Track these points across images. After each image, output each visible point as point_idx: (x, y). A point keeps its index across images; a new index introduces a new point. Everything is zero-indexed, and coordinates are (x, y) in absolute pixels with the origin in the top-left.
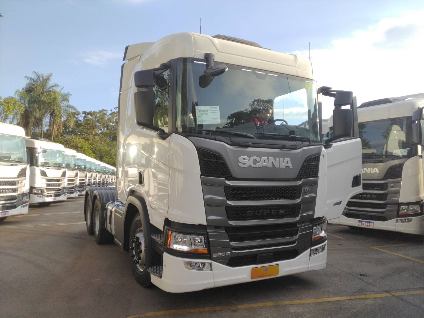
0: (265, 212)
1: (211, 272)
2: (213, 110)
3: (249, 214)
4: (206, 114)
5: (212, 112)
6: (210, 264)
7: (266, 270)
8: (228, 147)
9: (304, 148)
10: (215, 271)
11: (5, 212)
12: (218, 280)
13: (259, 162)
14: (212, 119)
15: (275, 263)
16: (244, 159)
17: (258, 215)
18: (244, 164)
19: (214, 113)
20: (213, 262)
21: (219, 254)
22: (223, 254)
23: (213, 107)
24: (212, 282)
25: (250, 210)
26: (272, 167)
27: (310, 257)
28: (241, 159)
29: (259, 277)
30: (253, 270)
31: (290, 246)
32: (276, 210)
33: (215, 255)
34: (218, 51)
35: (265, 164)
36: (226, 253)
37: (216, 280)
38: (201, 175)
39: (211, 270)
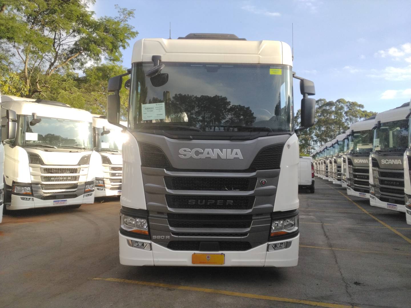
0: (210, 202)
1: (151, 251)
2: (158, 106)
3: (191, 203)
4: (151, 111)
5: (157, 108)
6: (150, 244)
7: (208, 257)
8: (168, 140)
9: (259, 138)
10: (154, 251)
11: (62, 201)
12: (157, 260)
13: (202, 153)
14: (157, 115)
15: (220, 252)
16: (185, 151)
17: (201, 204)
18: (185, 155)
19: (160, 109)
20: (153, 243)
21: (159, 237)
22: (163, 237)
23: (158, 104)
24: (151, 260)
25: (192, 199)
26: (217, 158)
27: (268, 252)
28: (181, 151)
29: (201, 263)
30: (194, 255)
31: (240, 237)
32: (222, 201)
33: (154, 237)
34: (166, 52)
35: (208, 156)
36: (165, 237)
37: (155, 260)
38: (142, 166)
39: (151, 249)
